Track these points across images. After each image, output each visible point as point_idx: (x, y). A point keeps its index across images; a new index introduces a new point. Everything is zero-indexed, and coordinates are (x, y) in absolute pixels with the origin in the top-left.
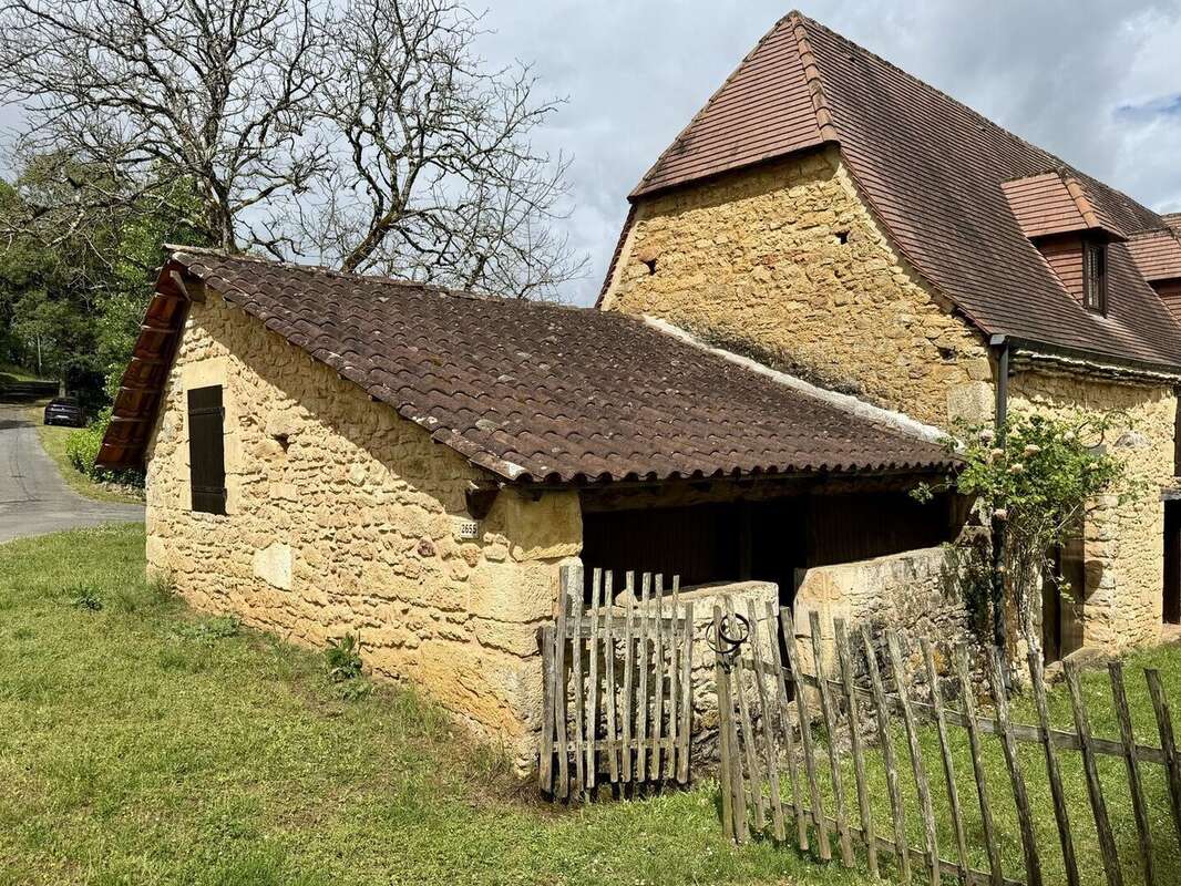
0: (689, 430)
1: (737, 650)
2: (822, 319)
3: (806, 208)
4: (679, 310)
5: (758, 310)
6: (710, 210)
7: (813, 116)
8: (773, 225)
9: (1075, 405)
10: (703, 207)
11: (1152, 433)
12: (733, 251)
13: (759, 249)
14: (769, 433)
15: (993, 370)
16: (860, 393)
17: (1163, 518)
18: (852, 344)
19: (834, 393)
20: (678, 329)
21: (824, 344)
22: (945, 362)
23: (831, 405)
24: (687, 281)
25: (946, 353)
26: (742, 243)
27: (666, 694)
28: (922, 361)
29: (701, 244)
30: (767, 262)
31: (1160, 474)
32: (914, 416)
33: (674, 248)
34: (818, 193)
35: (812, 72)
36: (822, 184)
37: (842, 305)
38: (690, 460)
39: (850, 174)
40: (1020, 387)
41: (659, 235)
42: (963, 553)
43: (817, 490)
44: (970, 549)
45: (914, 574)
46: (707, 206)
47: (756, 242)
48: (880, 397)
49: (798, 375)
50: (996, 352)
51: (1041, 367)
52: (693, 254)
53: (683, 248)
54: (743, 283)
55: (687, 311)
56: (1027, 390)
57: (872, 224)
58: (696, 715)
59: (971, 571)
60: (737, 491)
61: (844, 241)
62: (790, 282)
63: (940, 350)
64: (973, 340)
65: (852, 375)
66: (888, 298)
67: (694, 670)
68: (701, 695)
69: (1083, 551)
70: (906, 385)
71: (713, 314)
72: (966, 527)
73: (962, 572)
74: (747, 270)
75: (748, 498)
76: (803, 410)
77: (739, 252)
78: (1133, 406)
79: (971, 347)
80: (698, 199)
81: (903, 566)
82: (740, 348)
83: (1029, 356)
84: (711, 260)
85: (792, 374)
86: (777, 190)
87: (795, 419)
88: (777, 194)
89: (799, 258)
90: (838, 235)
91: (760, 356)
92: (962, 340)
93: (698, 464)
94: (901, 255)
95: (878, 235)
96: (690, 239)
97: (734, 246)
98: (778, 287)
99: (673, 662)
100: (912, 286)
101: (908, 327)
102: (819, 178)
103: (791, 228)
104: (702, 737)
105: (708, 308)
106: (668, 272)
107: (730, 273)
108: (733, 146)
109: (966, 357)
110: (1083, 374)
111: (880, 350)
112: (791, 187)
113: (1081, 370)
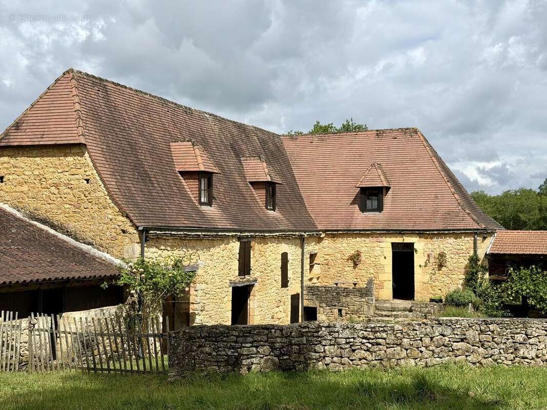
0: (21, 265)
1: (34, 326)
2: (79, 213)
3: (73, 167)
4: (15, 201)
5: (52, 206)
6: (31, 159)
7: (76, 129)
8: (59, 171)
9: (182, 249)
10: (27, 157)
11: (225, 258)
12: (41, 179)
13: (53, 180)
14: (51, 265)
15: (140, 239)
16: (93, 245)
17: (231, 294)
18: (90, 225)
19: (83, 244)
20: (14, 209)
21: (80, 223)
22: (123, 235)
23: (81, 249)
24: (19, 188)
25: (124, 232)
26: (45, 176)
27: (12, 350)
28: (116, 234)
29: (26, 173)
30: (57, 186)
31: (230, 275)
32: (113, 255)
33: (13, 172)
34: (78, 161)
35: (77, 106)
36: (79, 158)
37: (87, 208)
38: (22, 277)
39: (90, 157)
40: (154, 244)
41: (5, 165)
42: (125, 307)
43: (68, 285)
44: (128, 306)
45: (104, 315)
46: (30, 157)
47: (52, 176)
48: (100, 247)
49: (69, 236)
50: (141, 232)
51: (163, 236)
52: (22, 177)
53: (18, 173)
54: (45, 193)
55: (19, 202)
56: (157, 245)
57: (98, 178)
58: (21, 357)
59: (128, 314)
60: (38, 286)
61: (88, 183)
62: (66, 196)
63: (122, 230)
64: (133, 228)
65: (90, 237)
66: (104, 208)
67: (21, 343)
68: (23, 351)
69: (189, 308)
70: (110, 243)
71: (32, 205)
72: (129, 298)
73: (124, 315)
74: (47, 188)
75: (41, 288)
76: (68, 253)
77: (44, 180)
78: (214, 247)
79: (132, 230)
80: (25, 153)
81: (99, 312)
82: (44, 222)
83: (156, 233)
84: (31, 181)
85: (66, 235)
86: (61, 157)
87: (63, 257)
88: (61, 158)
89: (70, 186)
90: (86, 180)
91: (53, 226)
92: (130, 227)
93: (25, 278)
94: (108, 192)
95: (100, 183)
96: (21, 170)
97: (42, 177)
98: (61, 197)
99: (15, 340)
100: (113, 205)
101: (111, 220)
102: (78, 156)
103: (67, 174)
104: (22, 364)
105: (29, 202)
106: (10, 183)
107: (40, 188)
108: (42, 133)
109: (130, 234)
110: (184, 237)
111: (101, 228)
112: (66, 157)
113: (183, 236)
